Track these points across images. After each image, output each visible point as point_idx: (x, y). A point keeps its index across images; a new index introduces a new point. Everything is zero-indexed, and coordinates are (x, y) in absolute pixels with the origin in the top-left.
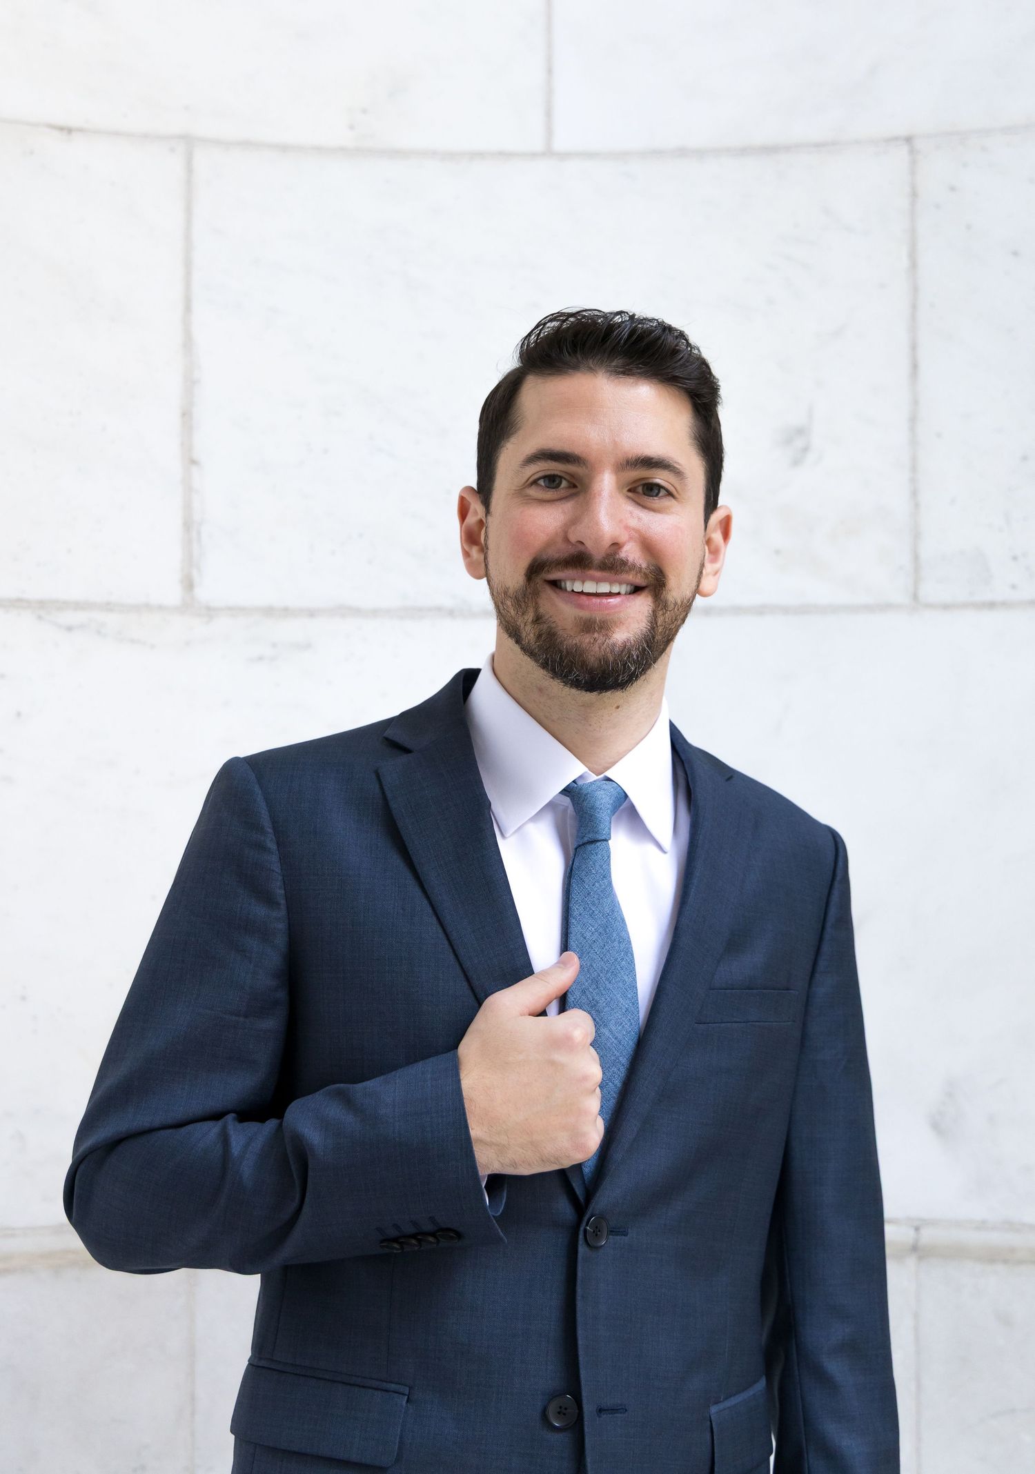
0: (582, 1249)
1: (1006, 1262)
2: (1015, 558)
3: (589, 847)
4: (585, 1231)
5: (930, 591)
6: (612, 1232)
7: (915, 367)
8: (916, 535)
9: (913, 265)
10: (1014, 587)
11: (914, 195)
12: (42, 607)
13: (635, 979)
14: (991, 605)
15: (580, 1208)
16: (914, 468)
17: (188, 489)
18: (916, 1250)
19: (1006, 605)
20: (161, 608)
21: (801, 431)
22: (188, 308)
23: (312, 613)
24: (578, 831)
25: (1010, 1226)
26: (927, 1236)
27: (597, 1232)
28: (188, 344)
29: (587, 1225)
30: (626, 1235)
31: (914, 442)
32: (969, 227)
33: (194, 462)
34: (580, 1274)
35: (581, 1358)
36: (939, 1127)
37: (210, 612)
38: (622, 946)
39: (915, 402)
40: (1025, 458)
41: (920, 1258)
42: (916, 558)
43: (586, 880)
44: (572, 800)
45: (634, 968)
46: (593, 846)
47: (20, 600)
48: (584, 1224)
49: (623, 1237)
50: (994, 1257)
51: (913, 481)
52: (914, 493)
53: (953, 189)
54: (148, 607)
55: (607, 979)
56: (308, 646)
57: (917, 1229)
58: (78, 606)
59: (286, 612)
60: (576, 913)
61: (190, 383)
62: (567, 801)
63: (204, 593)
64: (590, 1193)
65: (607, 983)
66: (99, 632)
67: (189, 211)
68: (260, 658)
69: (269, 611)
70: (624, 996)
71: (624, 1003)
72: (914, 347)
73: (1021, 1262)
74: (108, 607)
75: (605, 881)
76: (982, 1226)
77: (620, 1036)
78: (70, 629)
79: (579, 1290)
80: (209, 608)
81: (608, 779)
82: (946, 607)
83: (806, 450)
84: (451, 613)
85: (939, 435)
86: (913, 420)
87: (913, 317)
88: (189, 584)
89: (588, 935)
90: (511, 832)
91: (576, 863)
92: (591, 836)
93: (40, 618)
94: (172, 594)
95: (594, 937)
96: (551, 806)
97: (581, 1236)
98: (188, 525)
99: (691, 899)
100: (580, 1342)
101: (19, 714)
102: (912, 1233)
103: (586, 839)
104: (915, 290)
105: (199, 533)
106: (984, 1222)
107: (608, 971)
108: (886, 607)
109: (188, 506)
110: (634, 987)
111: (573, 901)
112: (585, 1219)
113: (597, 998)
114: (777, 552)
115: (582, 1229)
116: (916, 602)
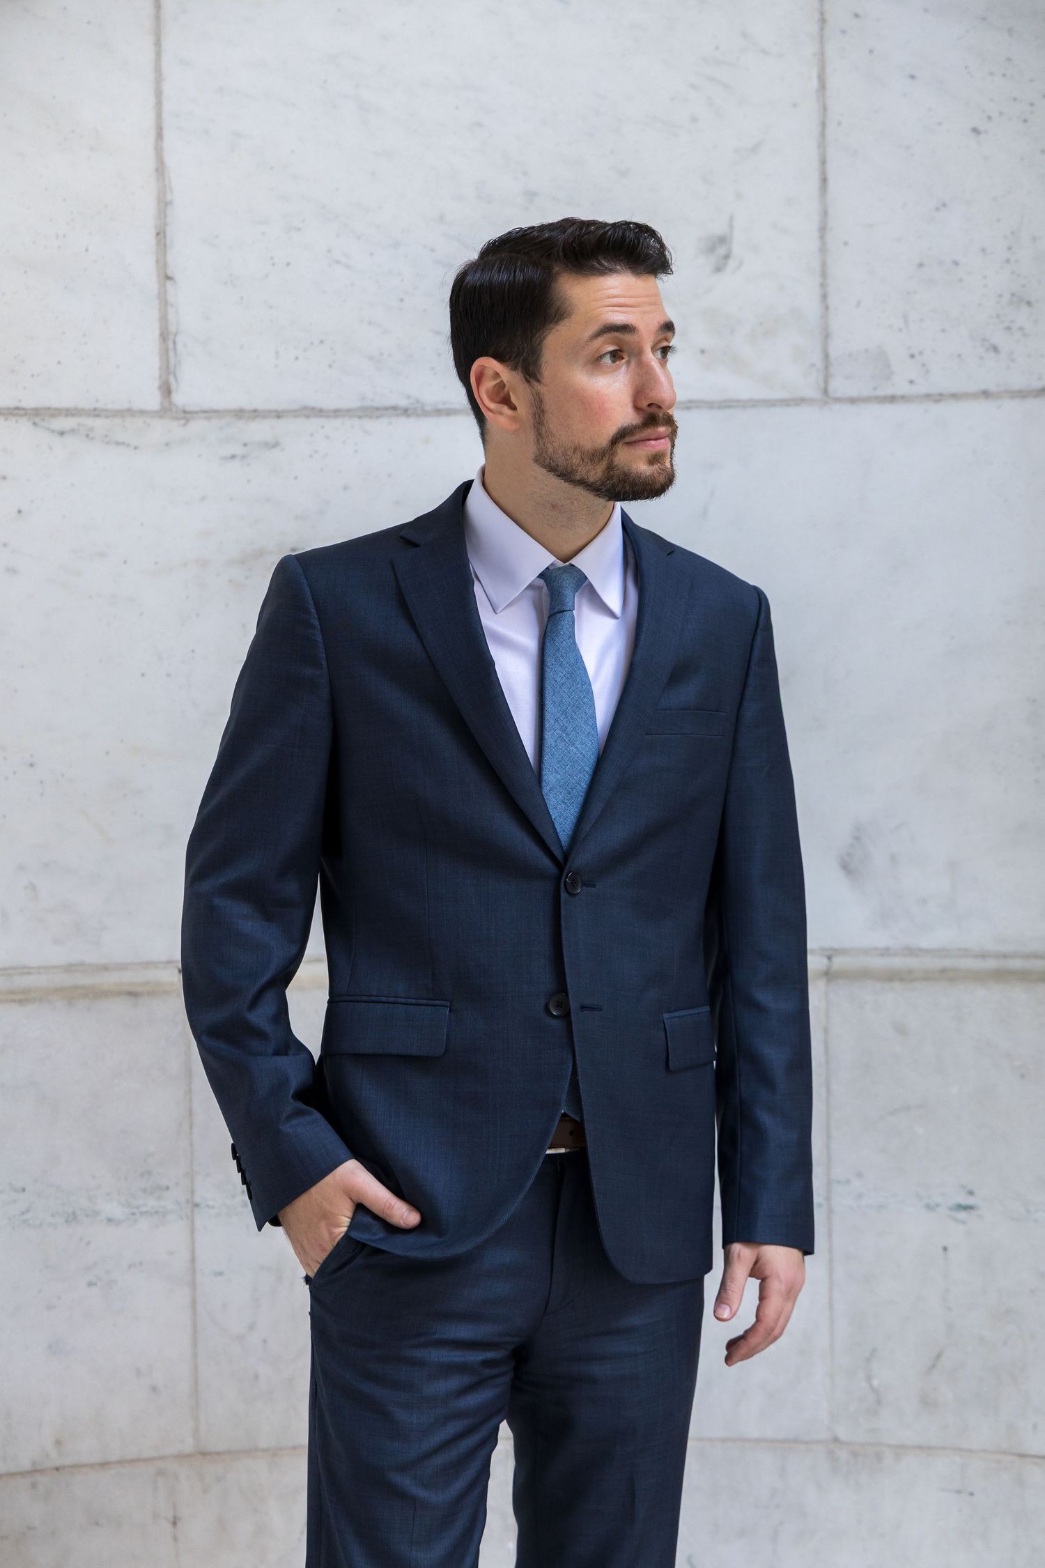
0: (563, 895)
1: (901, 980)
2: (912, 356)
3: (558, 616)
4: (565, 882)
5: (839, 386)
6: (584, 885)
7: (824, 180)
8: (826, 336)
9: (822, 86)
10: (911, 382)
11: (823, 20)
12: (37, 415)
13: (594, 712)
14: (892, 399)
15: (560, 866)
16: (824, 274)
17: (164, 302)
18: (829, 975)
19: (904, 399)
20: (142, 412)
21: (723, 240)
22: (160, 135)
23: (279, 415)
24: (551, 604)
25: (910, 951)
26: (838, 962)
27: (574, 883)
28: (161, 168)
29: (566, 878)
30: (595, 886)
31: (823, 250)
32: (871, 52)
33: (168, 278)
34: (563, 912)
35: (566, 970)
36: (847, 867)
37: (186, 415)
38: (584, 687)
39: (825, 213)
40: (921, 265)
41: (829, 981)
42: (826, 356)
43: (557, 640)
44: (546, 581)
45: (594, 704)
46: (561, 614)
47: (17, 408)
48: (564, 877)
49: (593, 889)
50: (892, 976)
51: (823, 285)
52: (824, 297)
53: (857, 16)
54: (130, 412)
55: (573, 711)
56: (276, 445)
57: (829, 958)
58: (69, 412)
59: (255, 414)
60: (549, 664)
61: (163, 205)
62: (541, 582)
63: (179, 399)
64: (566, 857)
65: (573, 714)
66: (87, 436)
67: (158, 43)
68: (233, 457)
69: (240, 414)
70: (586, 723)
71: (587, 729)
72: (823, 162)
73: (915, 980)
74: (96, 413)
75: (571, 640)
76: (885, 952)
77: (584, 752)
78: (62, 433)
79: (563, 923)
80: (185, 412)
81: (573, 565)
82: (853, 401)
83: (727, 257)
84: (406, 412)
85: (846, 244)
86: (823, 229)
87: (823, 134)
88: (167, 390)
89: (558, 679)
90: (501, 609)
91: (549, 629)
92: (559, 607)
93: (35, 424)
94: (153, 401)
95: (563, 681)
96: (531, 587)
97: (562, 885)
98: (164, 336)
99: (641, 643)
100: (565, 959)
101: (20, 512)
102: (825, 961)
103: (556, 610)
104: (824, 109)
105: (174, 343)
106: (887, 949)
107: (574, 705)
108: (800, 401)
109: (164, 319)
110: (594, 717)
111: (547, 655)
112: (565, 873)
113: (566, 725)
114: (703, 352)
115: (563, 881)
116: (827, 397)
